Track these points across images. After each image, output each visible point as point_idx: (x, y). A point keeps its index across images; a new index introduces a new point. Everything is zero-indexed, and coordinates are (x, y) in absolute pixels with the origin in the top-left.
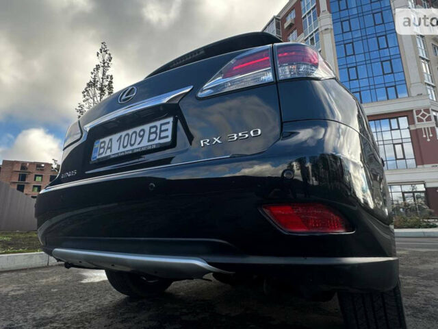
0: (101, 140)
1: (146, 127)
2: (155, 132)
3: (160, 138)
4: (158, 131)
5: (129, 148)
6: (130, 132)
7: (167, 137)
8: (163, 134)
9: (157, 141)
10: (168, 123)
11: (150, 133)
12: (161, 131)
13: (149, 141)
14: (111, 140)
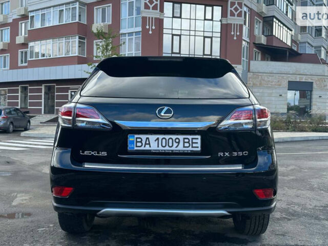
0: (136, 136)
1: (181, 137)
2: (188, 142)
3: (192, 147)
4: (190, 142)
5: (167, 148)
6: (167, 137)
7: (198, 147)
8: (194, 145)
9: (190, 148)
10: (197, 139)
11: (184, 142)
12: (193, 143)
13: (184, 147)
14: (148, 138)
